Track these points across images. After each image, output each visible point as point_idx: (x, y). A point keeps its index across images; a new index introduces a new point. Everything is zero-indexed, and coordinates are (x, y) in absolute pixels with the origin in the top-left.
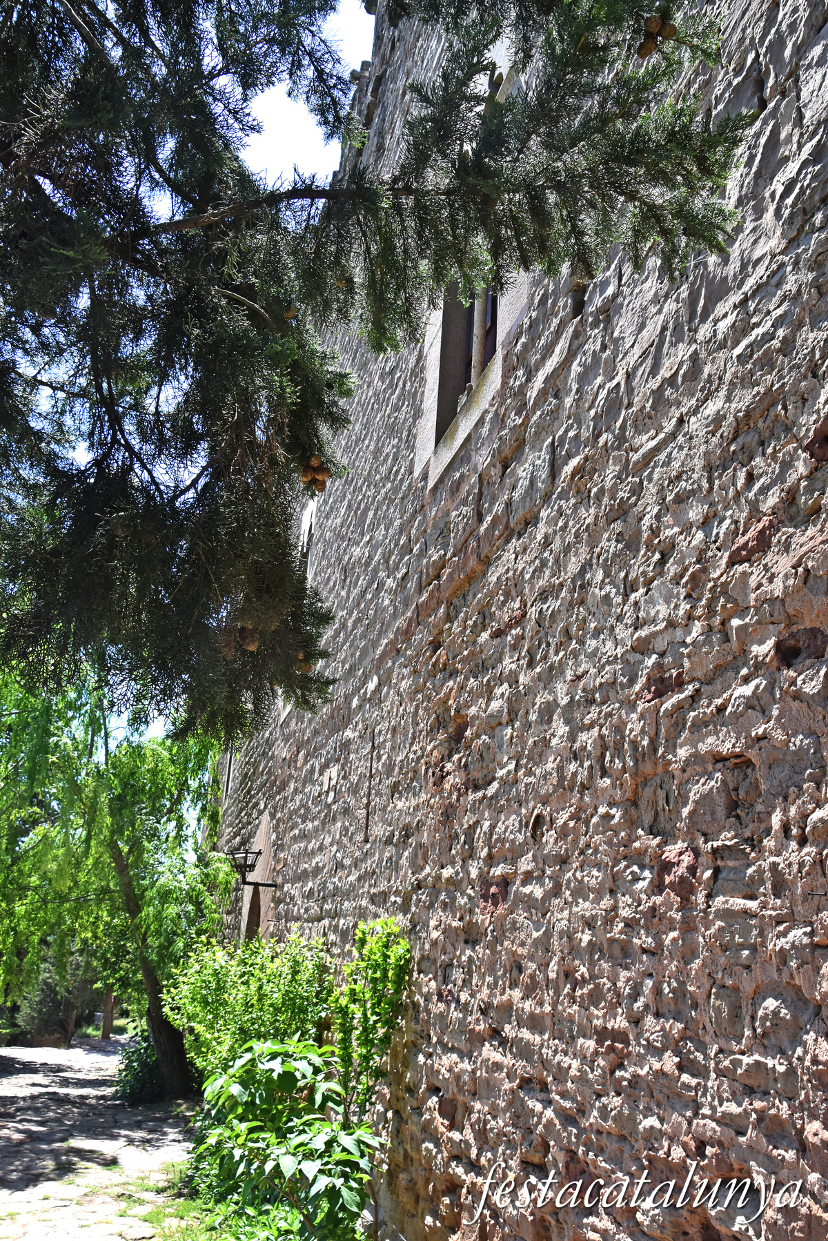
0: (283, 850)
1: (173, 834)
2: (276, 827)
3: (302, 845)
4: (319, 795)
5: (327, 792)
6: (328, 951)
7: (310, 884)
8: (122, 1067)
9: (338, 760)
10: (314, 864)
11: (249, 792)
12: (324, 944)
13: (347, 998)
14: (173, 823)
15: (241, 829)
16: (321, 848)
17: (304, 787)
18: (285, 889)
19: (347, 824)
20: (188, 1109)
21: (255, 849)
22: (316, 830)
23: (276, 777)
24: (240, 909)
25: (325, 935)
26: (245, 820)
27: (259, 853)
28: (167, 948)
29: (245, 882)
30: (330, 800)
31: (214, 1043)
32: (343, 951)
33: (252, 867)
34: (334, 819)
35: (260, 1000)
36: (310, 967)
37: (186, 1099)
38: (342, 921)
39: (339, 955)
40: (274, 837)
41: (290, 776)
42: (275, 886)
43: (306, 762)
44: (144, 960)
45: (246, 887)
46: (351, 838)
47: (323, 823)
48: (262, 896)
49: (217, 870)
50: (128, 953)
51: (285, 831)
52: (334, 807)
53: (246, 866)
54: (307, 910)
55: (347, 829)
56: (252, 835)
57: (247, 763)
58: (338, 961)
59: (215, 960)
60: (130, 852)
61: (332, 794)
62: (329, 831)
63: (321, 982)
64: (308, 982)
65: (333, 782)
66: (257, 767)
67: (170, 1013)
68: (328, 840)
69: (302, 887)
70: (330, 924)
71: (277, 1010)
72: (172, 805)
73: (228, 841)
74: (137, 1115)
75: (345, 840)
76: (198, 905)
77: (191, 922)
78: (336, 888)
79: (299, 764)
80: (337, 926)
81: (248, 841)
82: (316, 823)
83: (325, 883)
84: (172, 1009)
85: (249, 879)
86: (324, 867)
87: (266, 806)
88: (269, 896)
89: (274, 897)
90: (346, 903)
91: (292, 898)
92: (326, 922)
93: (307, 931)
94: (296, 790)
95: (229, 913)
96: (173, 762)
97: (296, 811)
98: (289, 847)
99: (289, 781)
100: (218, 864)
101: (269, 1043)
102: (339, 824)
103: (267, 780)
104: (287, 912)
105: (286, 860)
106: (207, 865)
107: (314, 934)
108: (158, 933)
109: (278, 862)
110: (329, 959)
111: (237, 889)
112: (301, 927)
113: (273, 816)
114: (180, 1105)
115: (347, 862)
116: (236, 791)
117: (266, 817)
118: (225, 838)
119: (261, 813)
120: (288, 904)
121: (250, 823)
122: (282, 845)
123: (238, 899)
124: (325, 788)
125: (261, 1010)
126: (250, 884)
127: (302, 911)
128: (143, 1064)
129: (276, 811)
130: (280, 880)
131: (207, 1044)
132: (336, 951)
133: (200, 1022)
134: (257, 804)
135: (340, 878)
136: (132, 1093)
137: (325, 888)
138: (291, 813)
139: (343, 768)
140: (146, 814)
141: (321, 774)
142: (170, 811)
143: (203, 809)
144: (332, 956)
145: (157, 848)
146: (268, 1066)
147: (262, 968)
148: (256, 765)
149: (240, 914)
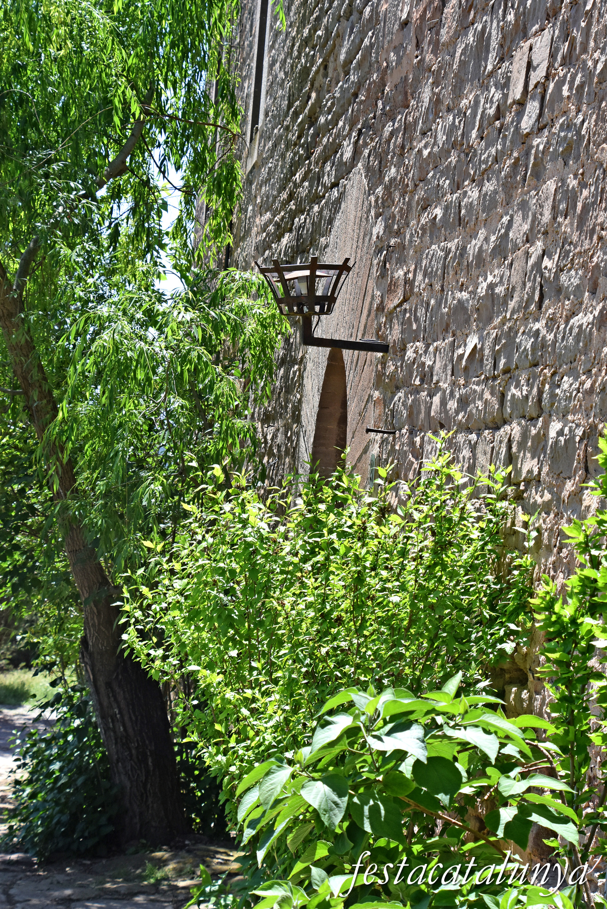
0: (401, 261)
1: (127, 229)
2: (387, 201)
3: (452, 245)
4: (499, 115)
5: (521, 104)
6: (519, 498)
7: (473, 341)
8: (23, 775)
9: (551, 15)
10: (482, 289)
11: (312, 119)
12: (508, 481)
13: (573, 603)
14: (126, 204)
15: (293, 215)
16: (502, 250)
17: (458, 94)
18: (410, 354)
19: (573, 183)
20: (180, 873)
21: (333, 257)
22: (489, 203)
23: (384, 73)
24: (297, 408)
25: (510, 459)
26: (303, 192)
27: (344, 268)
28: (125, 500)
29: (309, 339)
30: (527, 123)
31: (245, 712)
32: (557, 497)
33: (327, 302)
34: (539, 175)
35: (357, 607)
36: (475, 534)
37: (176, 848)
38: (555, 426)
39: (546, 508)
40: (378, 229)
41: (422, 68)
42: (384, 348)
43: (464, 26)
44: (73, 526)
45: (312, 350)
46: (582, 219)
47: (508, 186)
48: (350, 376)
49: (243, 312)
50: (32, 510)
51: (406, 215)
52: (539, 142)
53: (312, 299)
54: (464, 402)
55: (571, 197)
56: (323, 226)
57: (306, 42)
58: (545, 521)
59: (245, 523)
60: (24, 271)
61: (533, 107)
62: (524, 206)
63: (502, 571)
64: (471, 568)
65: (538, 75)
66: (334, 50)
67: (138, 645)
68: (521, 227)
69: (453, 347)
70: (525, 434)
71: (397, 634)
72: (123, 152)
73: (265, 246)
74: (61, 886)
75: (566, 225)
76: (196, 397)
77: (180, 438)
78: (540, 345)
79: (445, 35)
80: (542, 437)
81: (313, 242)
82: (489, 187)
83: (511, 334)
84: (143, 635)
85: (318, 333)
86: (509, 294)
87: (356, 153)
88: (369, 373)
89: (380, 376)
90: (567, 382)
91: (426, 375)
92: (514, 429)
93: (466, 453)
94: (436, 102)
95: (267, 419)
96: (121, 39)
97: (436, 160)
98: (419, 252)
99: (417, 82)
100: (244, 300)
101: (388, 695)
102: (551, 185)
103: (359, 85)
104: (413, 411)
105: (409, 283)
106: (217, 300)
107: (482, 459)
108: (101, 462)
109: (390, 289)
110: (522, 517)
111: (287, 361)
112: (451, 444)
113: (375, 175)
114: (162, 863)
115: (571, 279)
116: (278, 119)
117: (358, 179)
118: (255, 238)
119: (345, 170)
120: (417, 391)
121: (316, 198)
122: (402, 247)
123: (292, 386)
124: (516, 92)
125: (359, 632)
126: (321, 343)
127: (452, 405)
128: (74, 768)
129: (383, 165)
130: (394, 334)
131: (229, 714)
132: (540, 497)
133: (210, 666)
134: (335, 148)
135: (552, 323)
136: (48, 835)
137: (511, 345)
138: (423, 165)
139: (566, 35)
140: (60, 175)
141: (505, 56)
142: (118, 169)
143: (198, 164)
144: (529, 510)
145: (90, 262)
146: (390, 744)
147: (362, 536)
148: (329, 46)
149: (297, 418)
